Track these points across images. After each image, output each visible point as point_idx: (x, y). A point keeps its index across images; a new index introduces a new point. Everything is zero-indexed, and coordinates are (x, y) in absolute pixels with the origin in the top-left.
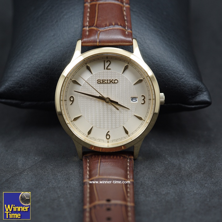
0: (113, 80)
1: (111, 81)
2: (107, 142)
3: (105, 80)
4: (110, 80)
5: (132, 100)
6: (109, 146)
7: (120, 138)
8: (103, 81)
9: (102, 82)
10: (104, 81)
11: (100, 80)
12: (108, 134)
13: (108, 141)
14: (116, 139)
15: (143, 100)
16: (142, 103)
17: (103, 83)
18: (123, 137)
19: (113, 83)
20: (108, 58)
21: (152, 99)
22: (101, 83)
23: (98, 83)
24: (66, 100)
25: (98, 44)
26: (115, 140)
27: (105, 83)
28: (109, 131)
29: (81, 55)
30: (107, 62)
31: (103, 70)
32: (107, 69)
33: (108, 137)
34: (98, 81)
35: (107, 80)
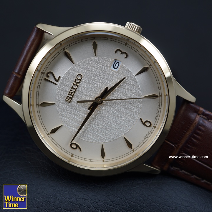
0: (75, 81)
1: (76, 84)
2: (154, 128)
3: (71, 90)
4: (74, 84)
5: (115, 68)
6: (161, 129)
7: (158, 109)
8: (71, 95)
10: (72, 93)
11: (68, 97)
12: (144, 121)
13: (153, 126)
14: (156, 115)
15: (122, 53)
16: (126, 57)
17: (73, 96)
18: (159, 104)
19: (79, 83)
20: (44, 72)
22: (71, 98)
23: (69, 102)
26: (157, 117)
27: (75, 92)
28: (141, 119)
29: (22, 105)
30: (48, 77)
31: (57, 86)
32: (57, 81)
33: (148, 124)
34: (67, 100)
35: (72, 88)
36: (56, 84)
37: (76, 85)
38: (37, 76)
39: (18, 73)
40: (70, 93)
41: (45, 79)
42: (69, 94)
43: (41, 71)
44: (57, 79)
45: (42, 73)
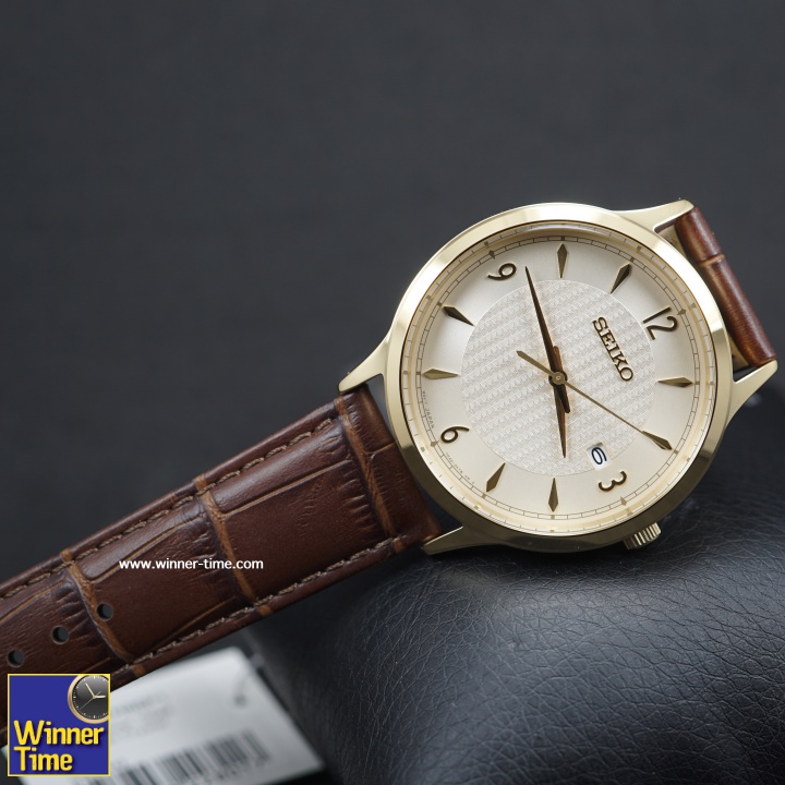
0: (625, 362)
1: (619, 360)
2: (433, 440)
3: (614, 342)
4: (621, 355)
5: (594, 449)
7: (463, 475)
8: (605, 335)
9: (602, 334)
10: (608, 340)
11: (606, 327)
12: (459, 432)
13: (436, 443)
14: (455, 462)
15: (614, 483)
16: (600, 485)
17: (602, 337)
18: (471, 481)
19: (617, 366)
20: (683, 316)
21: (628, 509)
22: (599, 331)
23: (595, 322)
24: (493, 257)
25: (708, 264)
26: (450, 461)
27: (606, 345)
28: (467, 430)
29: (650, 232)
30: (670, 318)
31: (639, 320)
32: (649, 329)
33: (449, 436)
34: (602, 322)
35: (617, 348)
36: (645, 322)
37: (616, 358)
38: (685, 299)
39: (715, 266)
40: (609, 337)
41: (668, 310)
42: (610, 333)
43: (688, 312)
44: (653, 331)
45: (683, 312)
